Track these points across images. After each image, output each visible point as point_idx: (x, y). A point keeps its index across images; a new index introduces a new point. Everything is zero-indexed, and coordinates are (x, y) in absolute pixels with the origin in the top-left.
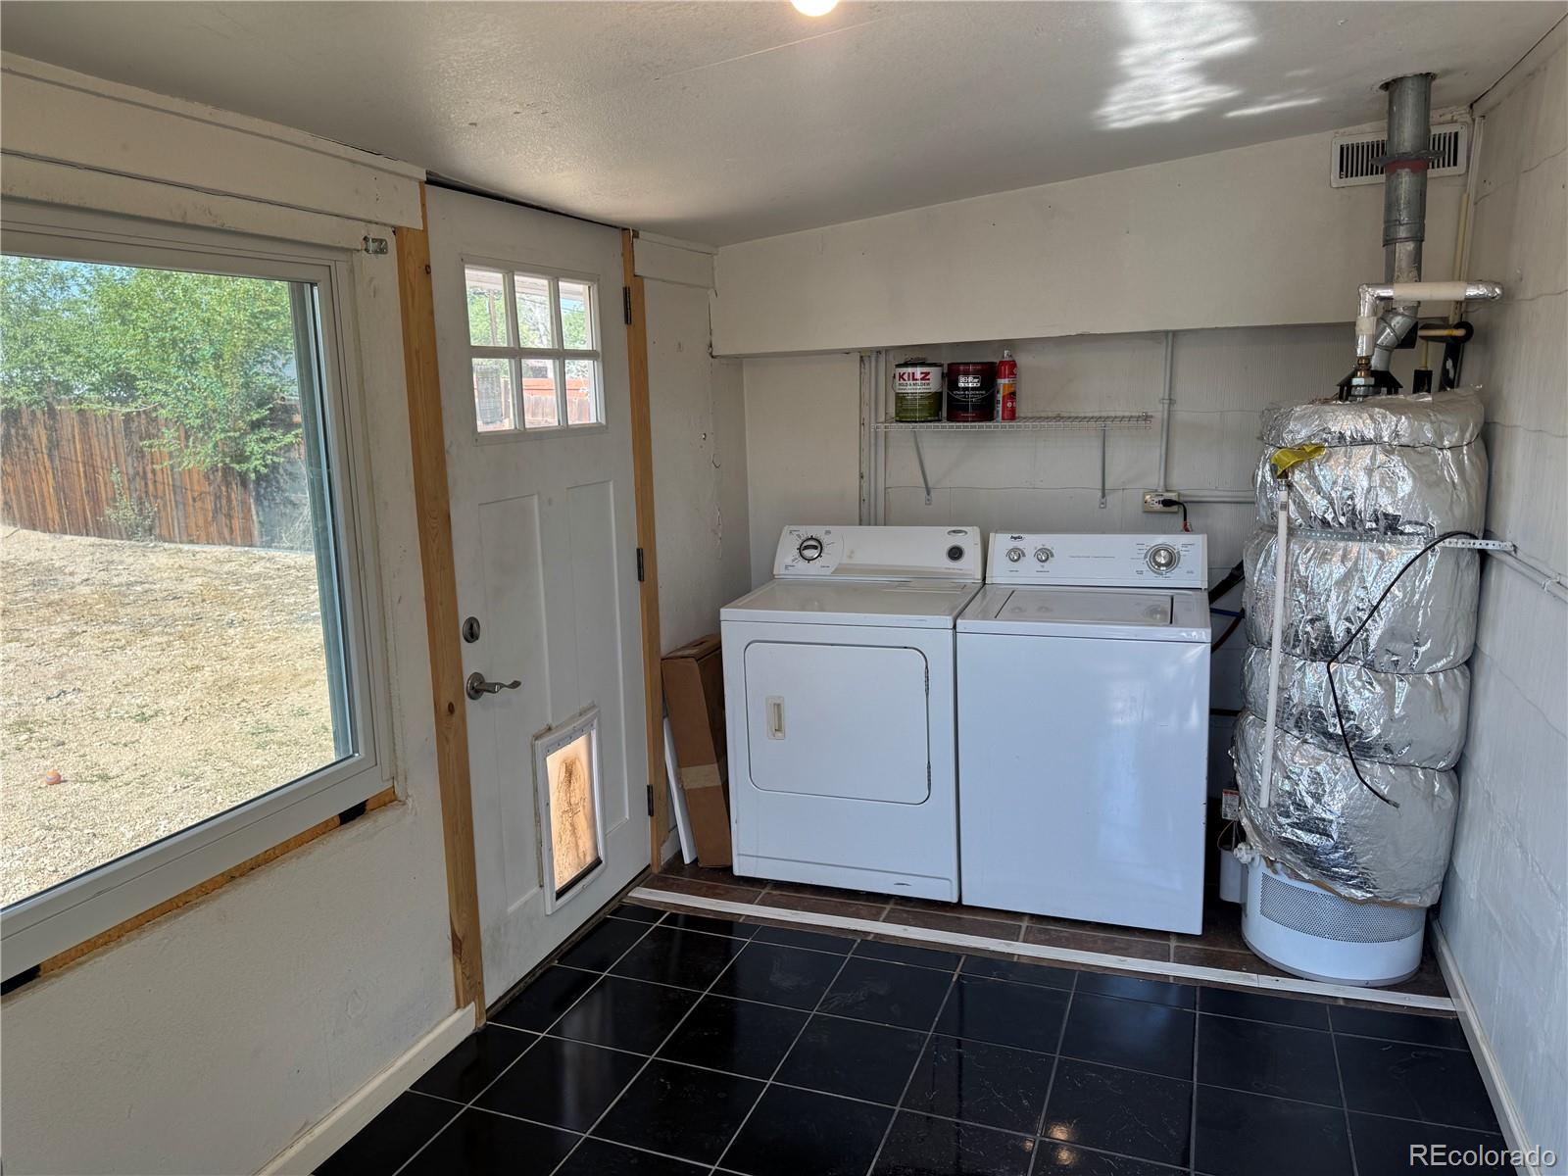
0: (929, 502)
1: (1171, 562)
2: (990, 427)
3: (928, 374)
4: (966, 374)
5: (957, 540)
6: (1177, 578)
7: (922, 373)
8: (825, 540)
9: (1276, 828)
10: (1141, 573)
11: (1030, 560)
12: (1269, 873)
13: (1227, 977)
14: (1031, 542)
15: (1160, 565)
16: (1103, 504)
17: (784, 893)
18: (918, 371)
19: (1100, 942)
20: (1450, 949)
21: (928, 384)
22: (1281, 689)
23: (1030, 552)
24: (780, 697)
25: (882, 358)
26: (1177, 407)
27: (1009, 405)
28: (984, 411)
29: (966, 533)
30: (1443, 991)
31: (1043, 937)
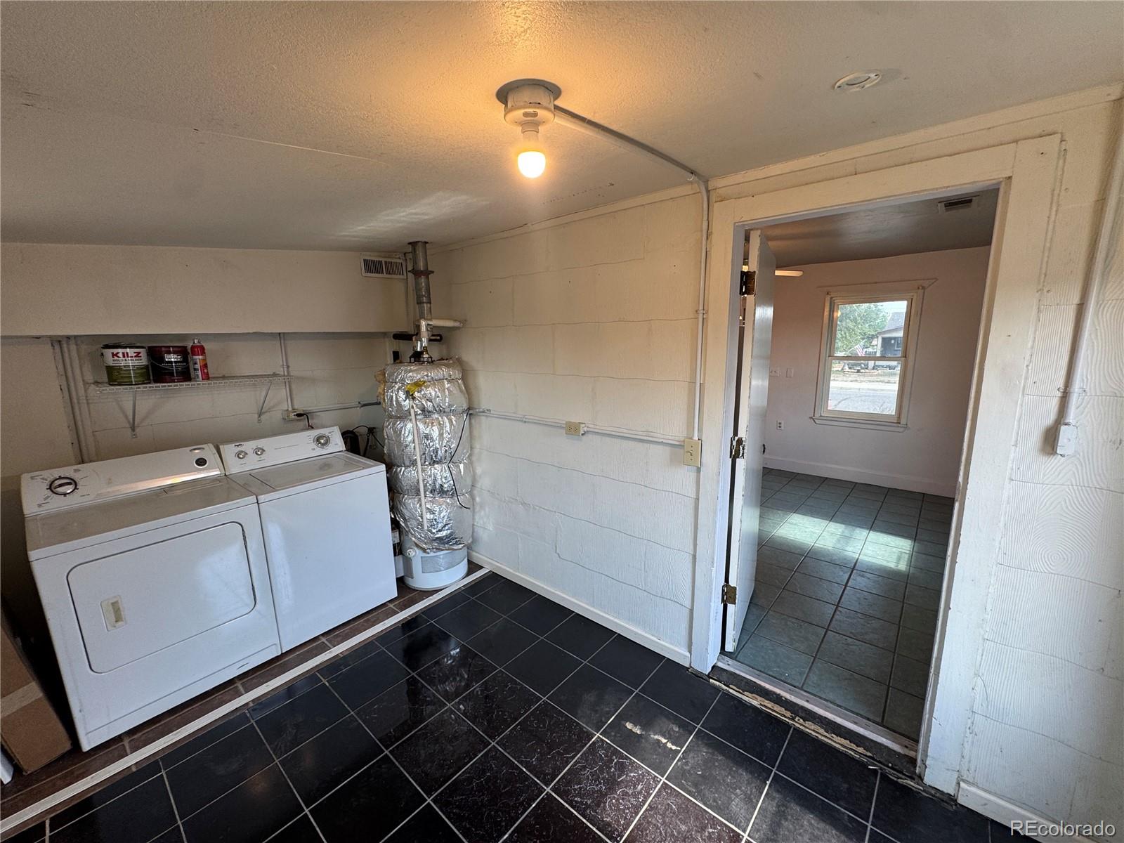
0: (135, 436)
1: (327, 442)
2: (189, 385)
3: (139, 353)
4: (169, 353)
5: (198, 454)
6: (330, 449)
7: (135, 353)
8: (76, 476)
9: (432, 535)
10: (314, 449)
11: (251, 456)
12: (425, 555)
13: (425, 603)
14: (249, 446)
15: (320, 443)
16: (259, 421)
17: (144, 732)
18: (130, 352)
19: (365, 624)
20: (476, 552)
21: (141, 360)
22: (423, 481)
23: (250, 451)
24: (115, 597)
25: (72, 341)
26: (290, 369)
27: (206, 371)
28: (186, 375)
29: (203, 449)
30: (481, 567)
31: (339, 639)
